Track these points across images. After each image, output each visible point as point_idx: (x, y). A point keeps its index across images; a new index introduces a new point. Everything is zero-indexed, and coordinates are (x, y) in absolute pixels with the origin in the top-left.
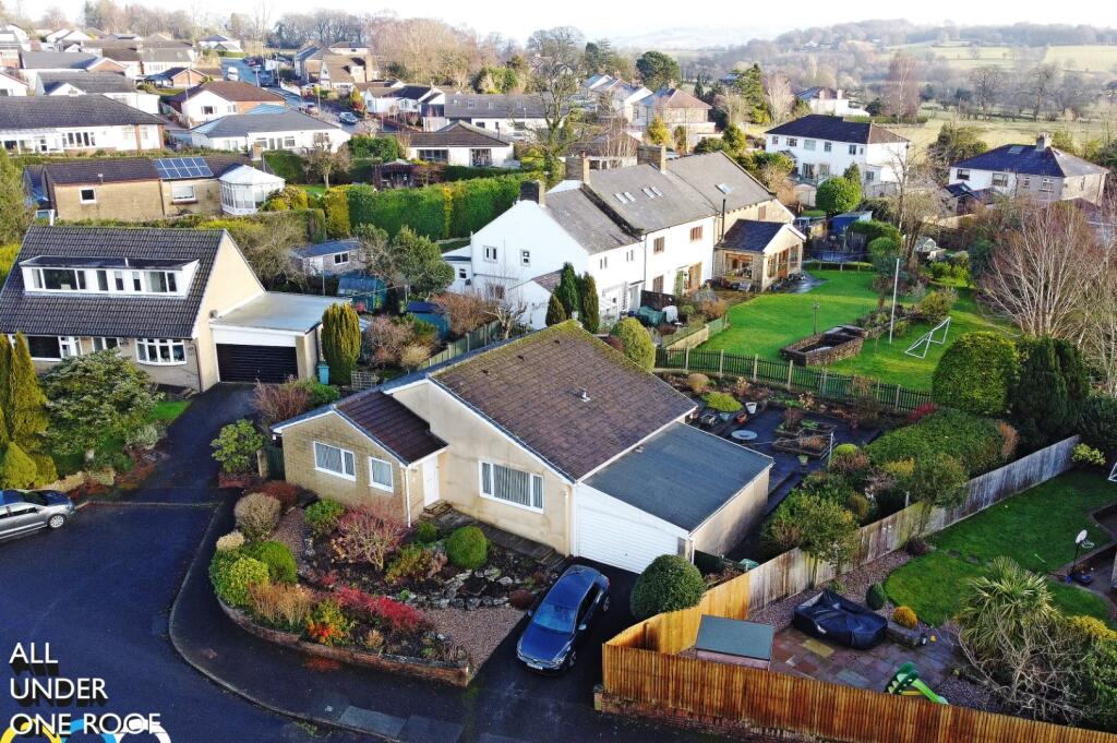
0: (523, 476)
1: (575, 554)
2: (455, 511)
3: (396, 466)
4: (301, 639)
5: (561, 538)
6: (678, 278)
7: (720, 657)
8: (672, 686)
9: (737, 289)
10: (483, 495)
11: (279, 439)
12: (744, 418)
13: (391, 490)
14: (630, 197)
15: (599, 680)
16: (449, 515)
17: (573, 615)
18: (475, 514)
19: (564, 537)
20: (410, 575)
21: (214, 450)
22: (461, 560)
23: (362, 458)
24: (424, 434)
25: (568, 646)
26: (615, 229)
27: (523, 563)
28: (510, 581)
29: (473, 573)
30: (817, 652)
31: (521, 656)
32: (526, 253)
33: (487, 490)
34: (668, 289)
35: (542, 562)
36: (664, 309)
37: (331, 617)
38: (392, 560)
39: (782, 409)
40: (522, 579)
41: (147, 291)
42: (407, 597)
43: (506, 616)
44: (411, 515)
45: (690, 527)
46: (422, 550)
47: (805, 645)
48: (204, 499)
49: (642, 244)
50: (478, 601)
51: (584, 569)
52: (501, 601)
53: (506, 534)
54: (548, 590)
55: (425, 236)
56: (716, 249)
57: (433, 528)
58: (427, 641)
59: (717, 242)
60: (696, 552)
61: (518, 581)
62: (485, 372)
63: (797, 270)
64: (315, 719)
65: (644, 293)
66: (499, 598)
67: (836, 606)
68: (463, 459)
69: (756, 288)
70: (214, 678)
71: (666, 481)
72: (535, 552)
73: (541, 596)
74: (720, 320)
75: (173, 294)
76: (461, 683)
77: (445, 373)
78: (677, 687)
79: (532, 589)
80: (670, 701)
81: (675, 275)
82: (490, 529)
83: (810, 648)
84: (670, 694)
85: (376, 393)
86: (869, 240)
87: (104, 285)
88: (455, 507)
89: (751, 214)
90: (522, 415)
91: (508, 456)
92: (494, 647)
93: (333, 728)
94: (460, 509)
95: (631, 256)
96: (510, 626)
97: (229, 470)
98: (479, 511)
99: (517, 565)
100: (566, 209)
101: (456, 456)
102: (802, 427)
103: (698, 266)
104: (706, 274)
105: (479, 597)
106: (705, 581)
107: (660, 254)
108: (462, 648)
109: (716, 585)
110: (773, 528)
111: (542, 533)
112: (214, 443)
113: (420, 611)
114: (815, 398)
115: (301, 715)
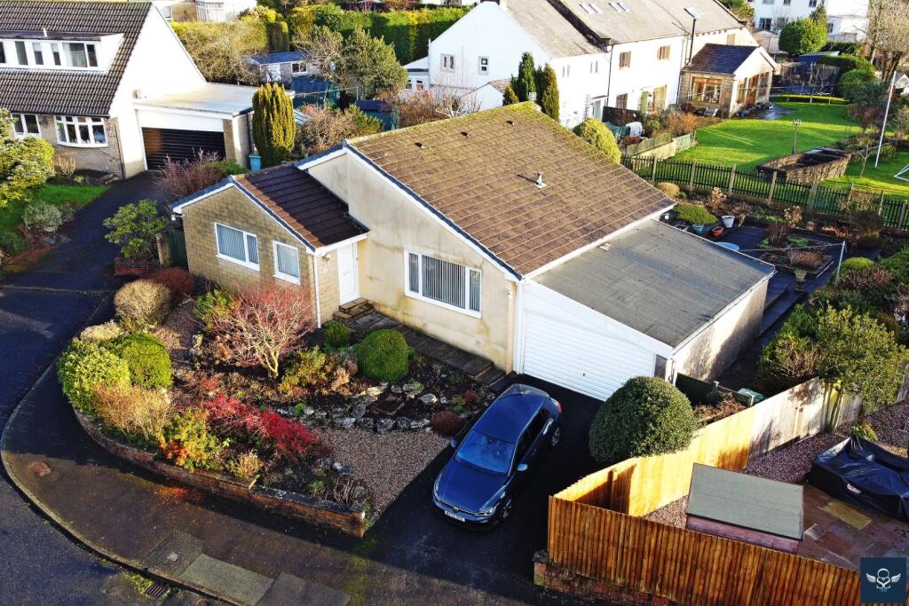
0: (457, 270)
1: (519, 371)
2: (378, 312)
3: (302, 251)
4: (156, 458)
5: (501, 349)
6: (642, 98)
7: (722, 528)
8: (647, 563)
9: (702, 115)
10: (408, 293)
11: (180, 220)
12: (721, 231)
13: (296, 281)
14: (597, 9)
15: (543, 545)
16: (369, 317)
17: (512, 452)
18: (400, 316)
19: (505, 348)
20: (309, 386)
21: (108, 231)
22: (374, 371)
23: (265, 241)
24: (341, 216)
25: (501, 493)
26: (580, 38)
27: (452, 378)
28: (435, 400)
29: (389, 386)
30: (847, 522)
31: (439, 499)
32: (485, 61)
33: (414, 288)
34: (632, 105)
35: (476, 378)
36: (628, 125)
37: (190, 434)
38: (290, 366)
39: (763, 224)
40: (449, 398)
41: (67, 65)
42: (302, 412)
43: (425, 444)
44: (321, 313)
45: (673, 343)
46: (328, 355)
47: (827, 509)
48: (95, 287)
49: (608, 55)
50: (390, 423)
51: (528, 390)
52: (421, 424)
53: (435, 341)
54: (481, 413)
55: (379, 38)
56: (682, 73)
57: (347, 330)
58: (318, 471)
59: (683, 65)
60: (679, 375)
61: (444, 401)
62: (419, 145)
63: (765, 99)
64: (151, 570)
65: (606, 109)
66: (418, 420)
67: (870, 458)
68: (387, 248)
69: (723, 114)
70: (37, 502)
71: (640, 285)
72: (468, 365)
73: (471, 420)
74: (689, 135)
75: (94, 68)
76: (355, 532)
77: (368, 142)
78: (655, 566)
79: (461, 412)
80: (642, 583)
81: (640, 94)
82: (416, 335)
83: (835, 514)
84: (644, 573)
85: (289, 168)
86: (841, 72)
87: (23, 60)
88: (377, 308)
89: (721, 40)
90: (460, 195)
91: (440, 243)
92: (405, 485)
93: (173, 584)
94: (382, 310)
95: (595, 68)
96: (429, 457)
97: (127, 255)
98: (404, 314)
99: (445, 381)
100: (529, 13)
101: (378, 245)
102: (790, 243)
103: (663, 90)
104: (671, 98)
105: (393, 418)
106: (697, 415)
107: (625, 68)
108: (362, 483)
109: (710, 422)
110: (778, 351)
111: (478, 343)
112: (107, 223)
113: (316, 431)
114: (803, 214)
115: (135, 563)
